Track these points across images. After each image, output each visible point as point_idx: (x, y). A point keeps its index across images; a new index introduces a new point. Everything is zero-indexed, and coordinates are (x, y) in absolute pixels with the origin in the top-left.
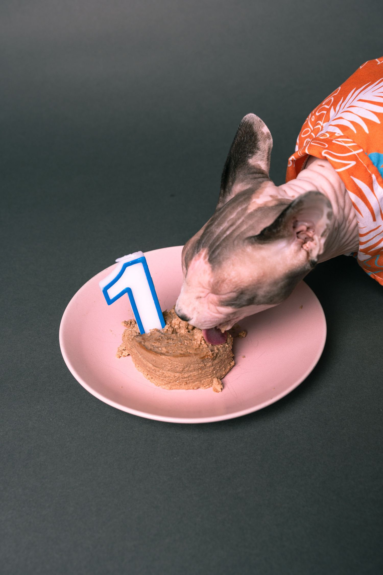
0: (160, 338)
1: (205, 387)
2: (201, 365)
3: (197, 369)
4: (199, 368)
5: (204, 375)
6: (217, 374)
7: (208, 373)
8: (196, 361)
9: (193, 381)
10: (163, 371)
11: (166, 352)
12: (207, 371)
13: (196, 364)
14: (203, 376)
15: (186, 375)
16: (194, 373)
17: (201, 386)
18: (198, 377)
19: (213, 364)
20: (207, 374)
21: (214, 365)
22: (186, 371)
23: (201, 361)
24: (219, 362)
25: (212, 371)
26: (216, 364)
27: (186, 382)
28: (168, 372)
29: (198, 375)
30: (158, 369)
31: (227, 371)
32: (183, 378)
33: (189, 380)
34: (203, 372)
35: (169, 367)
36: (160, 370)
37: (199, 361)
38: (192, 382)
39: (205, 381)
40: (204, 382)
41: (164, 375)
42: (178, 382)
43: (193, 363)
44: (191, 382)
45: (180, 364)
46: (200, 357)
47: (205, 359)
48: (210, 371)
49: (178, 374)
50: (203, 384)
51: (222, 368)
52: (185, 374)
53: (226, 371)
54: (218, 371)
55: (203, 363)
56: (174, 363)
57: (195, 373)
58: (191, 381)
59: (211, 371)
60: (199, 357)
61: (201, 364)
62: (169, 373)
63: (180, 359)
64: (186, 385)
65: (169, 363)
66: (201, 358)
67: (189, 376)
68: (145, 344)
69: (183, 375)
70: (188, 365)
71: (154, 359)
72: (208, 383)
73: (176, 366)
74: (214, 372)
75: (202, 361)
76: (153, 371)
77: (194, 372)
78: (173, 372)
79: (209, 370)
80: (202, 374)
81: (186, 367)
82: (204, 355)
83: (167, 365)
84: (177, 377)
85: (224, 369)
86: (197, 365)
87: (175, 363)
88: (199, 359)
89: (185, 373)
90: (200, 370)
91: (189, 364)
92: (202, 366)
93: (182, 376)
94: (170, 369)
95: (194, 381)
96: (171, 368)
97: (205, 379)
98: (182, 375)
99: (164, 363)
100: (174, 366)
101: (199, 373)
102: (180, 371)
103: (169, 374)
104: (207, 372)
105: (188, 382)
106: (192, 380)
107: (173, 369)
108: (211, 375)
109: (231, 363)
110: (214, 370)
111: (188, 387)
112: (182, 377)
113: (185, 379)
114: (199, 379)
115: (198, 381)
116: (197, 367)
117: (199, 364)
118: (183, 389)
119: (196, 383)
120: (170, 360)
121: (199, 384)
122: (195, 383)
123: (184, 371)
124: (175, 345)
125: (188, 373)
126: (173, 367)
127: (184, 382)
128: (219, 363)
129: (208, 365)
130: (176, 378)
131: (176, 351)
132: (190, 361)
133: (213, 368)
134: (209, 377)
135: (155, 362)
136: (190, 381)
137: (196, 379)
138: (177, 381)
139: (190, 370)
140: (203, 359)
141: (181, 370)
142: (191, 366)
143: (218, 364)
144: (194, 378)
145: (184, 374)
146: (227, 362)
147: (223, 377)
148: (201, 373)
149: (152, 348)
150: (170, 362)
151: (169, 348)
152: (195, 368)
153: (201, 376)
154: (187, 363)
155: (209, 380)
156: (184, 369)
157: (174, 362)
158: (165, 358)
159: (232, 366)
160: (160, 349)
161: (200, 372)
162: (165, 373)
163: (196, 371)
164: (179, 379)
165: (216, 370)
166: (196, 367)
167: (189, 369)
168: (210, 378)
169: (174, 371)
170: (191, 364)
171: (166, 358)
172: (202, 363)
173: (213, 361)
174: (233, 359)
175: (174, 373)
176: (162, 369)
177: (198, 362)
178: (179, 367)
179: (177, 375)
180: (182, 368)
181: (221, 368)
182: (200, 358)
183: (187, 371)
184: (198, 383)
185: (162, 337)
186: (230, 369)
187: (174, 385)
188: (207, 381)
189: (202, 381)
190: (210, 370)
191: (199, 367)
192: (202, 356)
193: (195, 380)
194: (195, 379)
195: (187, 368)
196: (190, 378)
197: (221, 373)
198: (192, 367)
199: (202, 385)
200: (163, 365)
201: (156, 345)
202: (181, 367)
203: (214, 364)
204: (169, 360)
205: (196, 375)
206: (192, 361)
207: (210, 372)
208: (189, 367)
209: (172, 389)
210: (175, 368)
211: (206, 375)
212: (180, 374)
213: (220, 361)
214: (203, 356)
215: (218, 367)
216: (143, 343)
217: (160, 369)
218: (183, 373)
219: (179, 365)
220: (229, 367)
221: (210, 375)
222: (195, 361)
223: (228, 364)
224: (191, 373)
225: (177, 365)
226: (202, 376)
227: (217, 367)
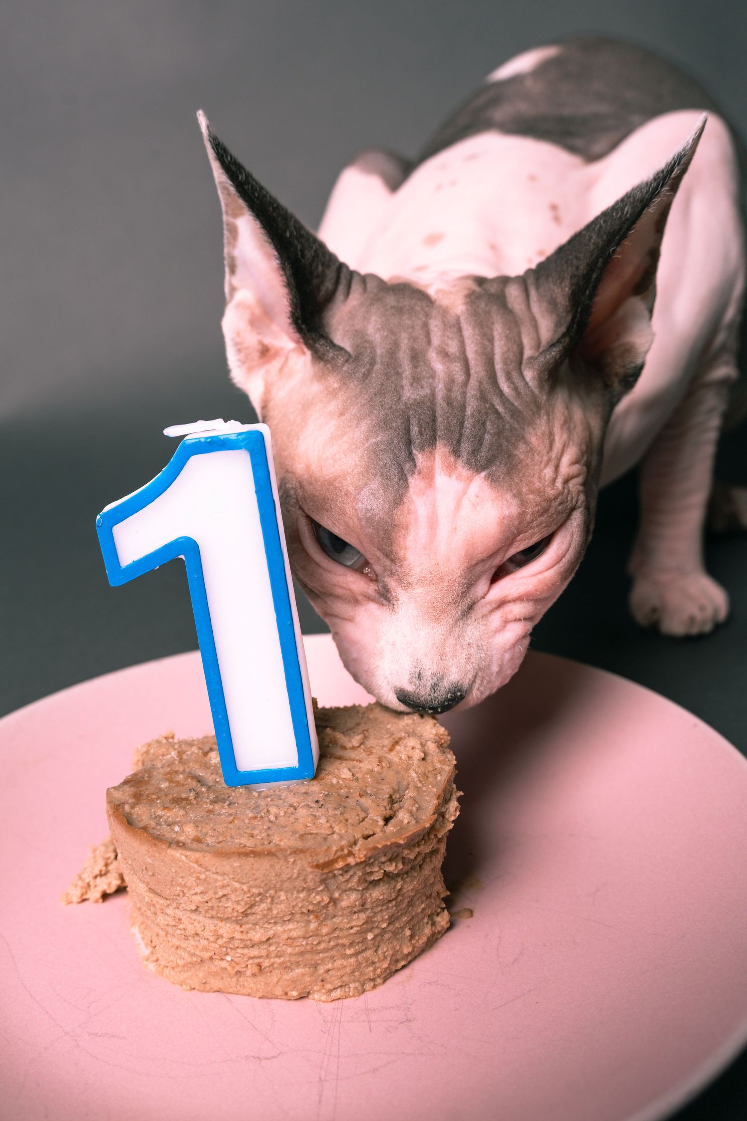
0: (192, 795)
1: (330, 991)
2: (318, 898)
3: (302, 913)
4: (311, 908)
5: (329, 942)
6: (379, 946)
7: (346, 937)
8: (299, 874)
9: (283, 963)
10: (179, 913)
11: (193, 840)
12: (341, 926)
13: (298, 892)
14: (322, 946)
15: (257, 935)
16: (290, 930)
17: (316, 988)
18: (302, 949)
19: (366, 899)
20: (340, 941)
21: (368, 906)
22: (259, 917)
23: (317, 880)
24: (390, 901)
25: (359, 929)
26: (378, 906)
27: (259, 965)
28: (194, 916)
29: (304, 938)
30: (162, 901)
31: (421, 942)
32: (246, 947)
33: (268, 956)
34: (325, 930)
35: (196, 894)
36: (168, 906)
37: (313, 877)
38: (281, 964)
39: (330, 966)
40: (328, 971)
41: (181, 926)
42: (229, 958)
43: (287, 885)
44: (275, 966)
45: (237, 885)
46: (315, 863)
47: (334, 876)
48: (352, 928)
49: (228, 925)
50: (322, 981)
51: (403, 928)
52: (254, 929)
53: (418, 941)
54: (387, 936)
55: (327, 888)
56: (216, 881)
57: (294, 929)
58: (278, 960)
59: (355, 929)
60: (309, 863)
61: (318, 893)
62: (199, 922)
63: (236, 864)
64: (259, 978)
65: (198, 878)
66: (317, 866)
67: (269, 939)
68: (133, 811)
69: (247, 933)
70: (267, 891)
71: (149, 860)
72: (342, 976)
73: (220, 894)
74: (370, 936)
75: (323, 881)
76: (149, 912)
77: (291, 926)
78: (212, 917)
79: (349, 922)
80: (322, 936)
81: (261, 901)
82: (332, 858)
83: (190, 888)
84: (225, 940)
85: (408, 933)
86: (302, 895)
87: (219, 878)
88: (309, 870)
89: (255, 924)
90: (312, 917)
91: (270, 889)
92: (323, 900)
93: (244, 937)
94: (200, 902)
95: (289, 961)
96: (206, 898)
97: (332, 957)
98: (242, 932)
99: (180, 880)
100: (215, 893)
101: (306, 932)
102: (235, 914)
103: (196, 924)
104: (341, 930)
105: (266, 963)
106: (282, 959)
107: (210, 904)
108: (357, 947)
109: (438, 919)
110: (371, 930)
111: (267, 984)
112: (241, 940)
113: (255, 952)
114: (308, 956)
115: (305, 966)
116: (300, 905)
117: (309, 890)
118: (249, 995)
119: (299, 971)
120: (200, 865)
121: (307, 979)
122: (292, 970)
123: (251, 918)
124: (231, 818)
125: (266, 925)
126: (210, 894)
127: (251, 961)
128: (390, 905)
129: (344, 904)
130: (220, 942)
131: (229, 839)
132: (274, 874)
133: (363, 916)
134: (348, 952)
135: (151, 874)
136: (272, 960)
137: (295, 955)
138: (227, 954)
139: (275, 912)
140: (326, 871)
141: (240, 909)
142: (279, 897)
143: (384, 908)
144: (289, 950)
145: (250, 929)
146: (420, 910)
147: (403, 963)
148: (316, 933)
149: (153, 823)
150: (200, 873)
151: (207, 829)
152: (293, 906)
153: (315, 943)
154: (263, 885)
155: (345, 967)
156: (251, 907)
157: (215, 876)
158: (183, 858)
159: (440, 929)
160: (177, 829)
161: (313, 926)
162: (183, 919)
163: (298, 922)
164: (232, 946)
165: (377, 931)
166: (297, 905)
167: (270, 909)
168: (351, 956)
169: (214, 913)
170: (281, 890)
171: (186, 857)
172: (321, 888)
173: (367, 889)
174: (444, 906)
175: (216, 922)
176: (174, 905)
177: (305, 880)
178: (233, 897)
179: (226, 929)
180: (243, 903)
181: (397, 925)
182: (312, 867)
183: (265, 916)
184: (303, 975)
185: (197, 795)
186: (432, 942)
187: (215, 974)
188: (339, 969)
189: (318, 968)
190: (354, 923)
191: (311, 903)
192: (322, 859)
193: (293, 959)
194: (290, 954)
195: (263, 906)
196: (272, 948)
197: (398, 948)
198: (281, 902)
199: (320, 983)
200: (178, 888)
201: (168, 817)
202: (240, 898)
203: (369, 900)
204: (196, 866)
205: (299, 937)
206: (284, 876)
207: (352, 931)
208: (269, 900)
209: (208, 987)
210: (220, 899)
211: (337, 945)
212: (238, 927)
213: (394, 896)
214: (327, 859)
215: (383, 921)
216: (127, 808)
217: (168, 902)
218: (247, 923)
219: (235, 890)
220: (427, 931)
221: (351, 945)
222: (295, 876)
223: (426, 920)
224: (279, 928)
225: (223, 887)
226: (319, 943)
227: (379, 918)
